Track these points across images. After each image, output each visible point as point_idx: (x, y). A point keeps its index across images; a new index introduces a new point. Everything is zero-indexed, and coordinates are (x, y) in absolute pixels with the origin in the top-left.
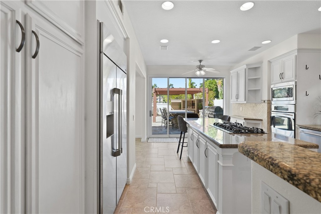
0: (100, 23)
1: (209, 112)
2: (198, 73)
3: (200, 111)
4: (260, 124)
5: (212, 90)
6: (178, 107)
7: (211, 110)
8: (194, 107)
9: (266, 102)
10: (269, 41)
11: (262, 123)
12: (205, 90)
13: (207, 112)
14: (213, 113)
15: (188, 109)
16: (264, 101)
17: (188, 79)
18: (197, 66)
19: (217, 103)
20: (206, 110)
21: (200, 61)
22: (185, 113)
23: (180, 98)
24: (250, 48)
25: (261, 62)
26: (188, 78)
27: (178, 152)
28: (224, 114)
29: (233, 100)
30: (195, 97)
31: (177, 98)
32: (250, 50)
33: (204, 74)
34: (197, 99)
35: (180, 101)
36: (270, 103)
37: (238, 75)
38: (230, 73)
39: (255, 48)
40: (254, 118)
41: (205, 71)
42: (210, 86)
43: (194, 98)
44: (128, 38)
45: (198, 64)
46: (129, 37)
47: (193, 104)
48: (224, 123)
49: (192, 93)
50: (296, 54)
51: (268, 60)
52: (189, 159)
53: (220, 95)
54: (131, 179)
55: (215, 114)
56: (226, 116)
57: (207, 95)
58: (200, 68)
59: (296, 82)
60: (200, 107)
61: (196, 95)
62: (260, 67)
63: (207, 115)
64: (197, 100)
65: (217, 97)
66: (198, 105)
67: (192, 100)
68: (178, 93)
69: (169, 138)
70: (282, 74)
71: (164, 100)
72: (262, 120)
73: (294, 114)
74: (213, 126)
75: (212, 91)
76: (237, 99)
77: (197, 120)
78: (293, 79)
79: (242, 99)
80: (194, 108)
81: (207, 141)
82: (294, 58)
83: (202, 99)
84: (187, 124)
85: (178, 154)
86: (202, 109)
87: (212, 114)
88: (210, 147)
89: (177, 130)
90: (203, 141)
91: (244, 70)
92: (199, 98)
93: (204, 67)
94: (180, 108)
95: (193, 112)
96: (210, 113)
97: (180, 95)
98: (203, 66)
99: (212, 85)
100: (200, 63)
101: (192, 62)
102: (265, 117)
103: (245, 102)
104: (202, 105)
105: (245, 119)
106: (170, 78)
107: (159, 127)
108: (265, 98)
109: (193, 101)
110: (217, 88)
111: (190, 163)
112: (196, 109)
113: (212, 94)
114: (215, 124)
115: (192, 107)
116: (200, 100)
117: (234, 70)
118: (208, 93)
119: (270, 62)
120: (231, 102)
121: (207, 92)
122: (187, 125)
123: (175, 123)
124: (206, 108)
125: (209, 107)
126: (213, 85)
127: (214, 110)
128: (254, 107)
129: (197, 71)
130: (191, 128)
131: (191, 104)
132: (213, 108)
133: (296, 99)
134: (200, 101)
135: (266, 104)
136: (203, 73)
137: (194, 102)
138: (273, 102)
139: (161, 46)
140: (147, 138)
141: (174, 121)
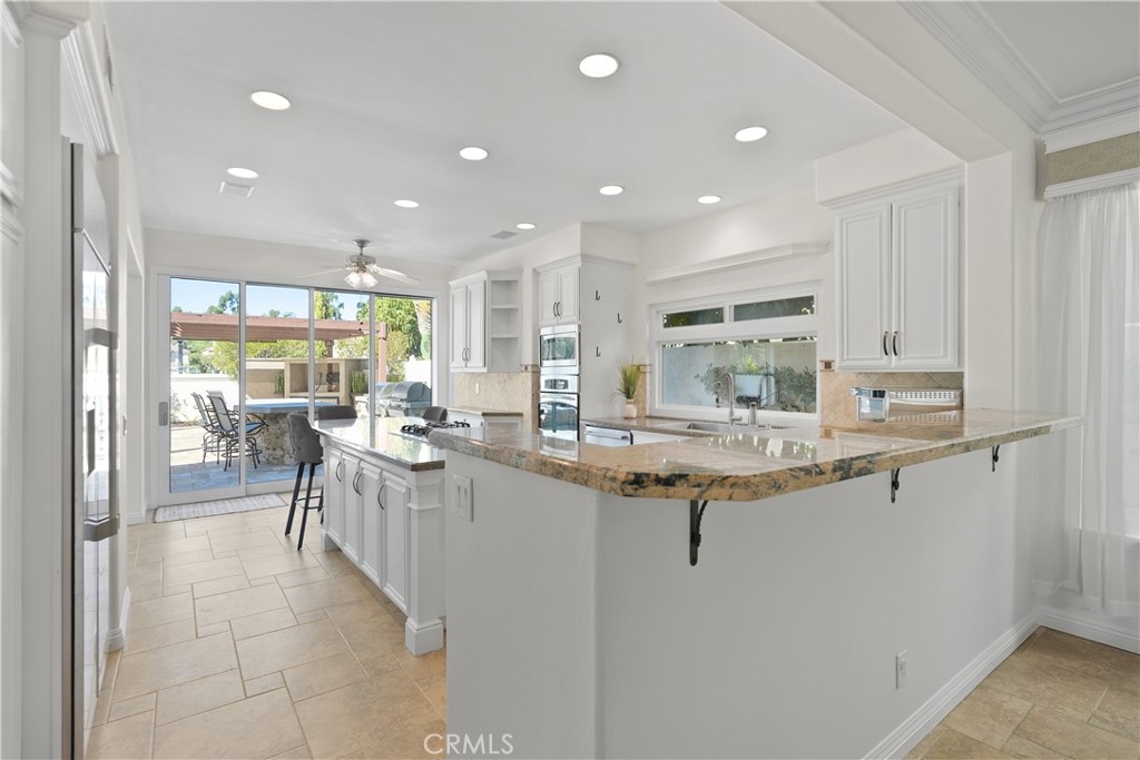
0: (72, 145)
1: (388, 401)
2: (354, 279)
3: (357, 398)
4: (517, 424)
5: (400, 329)
6: (272, 387)
7: (396, 394)
8: (334, 386)
9: (529, 368)
10: (532, 226)
11: (522, 422)
12: (377, 329)
13: (381, 401)
14: (404, 405)
15: (317, 394)
16: (526, 368)
17: (317, 294)
18: (353, 256)
19: (416, 371)
20: (378, 396)
21: (362, 243)
22: (307, 408)
23: (280, 354)
24: (495, 233)
25: (520, 270)
26: (317, 289)
27: (288, 531)
28: (435, 404)
29: (457, 365)
30: (339, 352)
31: (264, 354)
32: (494, 236)
33: (373, 285)
34: (345, 357)
35: (280, 365)
36: (537, 373)
37: (468, 295)
38: (449, 286)
39: (505, 235)
40: (506, 410)
41: (375, 275)
42: (392, 316)
43: (336, 354)
44: (111, 153)
45: (356, 249)
46: (117, 152)
47: (332, 377)
48: (429, 424)
49: (329, 337)
50: (580, 264)
51: (534, 266)
52: (329, 541)
53: (425, 347)
54: (124, 632)
55: (409, 405)
56: (437, 409)
57: (381, 346)
58: (361, 264)
59: (580, 326)
60: (360, 386)
61: (342, 345)
62: (517, 281)
63: (384, 411)
64: (346, 360)
65: (415, 350)
66: (350, 379)
67: (329, 360)
68: (272, 334)
69: (247, 496)
70: (557, 305)
71: (194, 361)
72: (520, 415)
73: (575, 396)
74: (401, 433)
75: (399, 332)
76: (466, 359)
77: (351, 424)
78: (575, 318)
79: (477, 362)
80: (337, 390)
81: (382, 470)
82: (576, 272)
83: (364, 357)
84: (321, 437)
85: (288, 538)
86: (364, 391)
87: (399, 407)
88: (390, 480)
89: (272, 470)
90: (371, 473)
91: (482, 285)
92: (356, 356)
93: (374, 263)
94: (280, 392)
95: (333, 402)
96: (394, 404)
97: (280, 342)
98: (370, 260)
99: (398, 312)
100: (362, 247)
101: (335, 241)
102: (526, 407)
103: (485, 370)
104: (363, 379)
105: (484, 414)
106: (248, 283)
107: (192, 467)
108: (528, 359)
109: (330, 365)
110: (414, 323)
111: (333, 550)
112: (342, 393)
113: (400, 340)
114: (404, 428)
115: (326, 386)
116: (359, 360)
117: (459, 280)
118: (385, 339)
119: (536, 272)
120: (452, 371)
121: (382, 334)
122: (322, 441)
123: (264, 445)
124: (380, 388)
125: (389, 387)
126: (403, 312)
127: (405, 396)
128: (505, 381)
129: (350, 272)
130: (336, 445)
131: (324, 378)
132: (400, 388)
133: (580, 364)
134: (357, 365)
135: (530, 374)
136: (369, 281)
137: (334, 370)
138: (543, 370)
139: (228, 183)
140: (148, 510)
141: (258, 441)
